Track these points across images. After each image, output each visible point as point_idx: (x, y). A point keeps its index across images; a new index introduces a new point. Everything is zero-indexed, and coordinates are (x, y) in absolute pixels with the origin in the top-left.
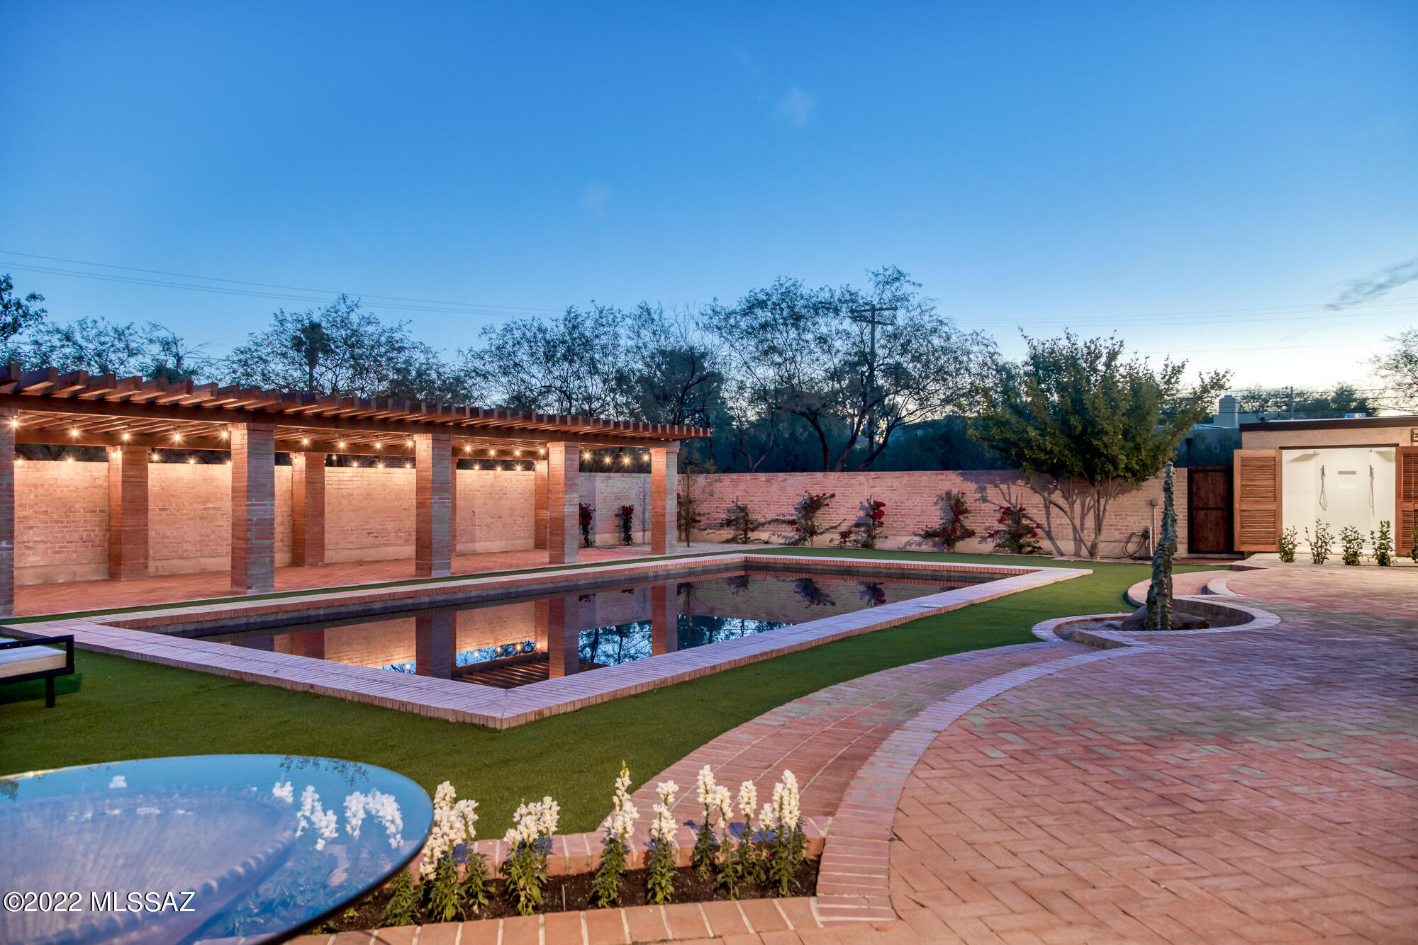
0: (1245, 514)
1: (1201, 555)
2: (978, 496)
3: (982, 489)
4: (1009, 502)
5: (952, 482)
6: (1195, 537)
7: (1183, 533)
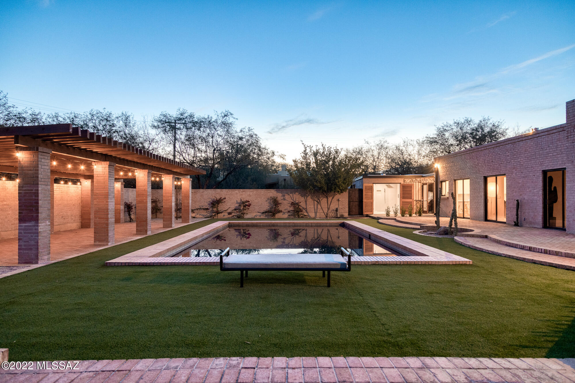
0: (366, 203)
1: (352, 216)
2: (282, 198)
3: (284, 196)
4: (293, 200)
5: (272, 193)
6: (350, 211)
7: (347, 209)
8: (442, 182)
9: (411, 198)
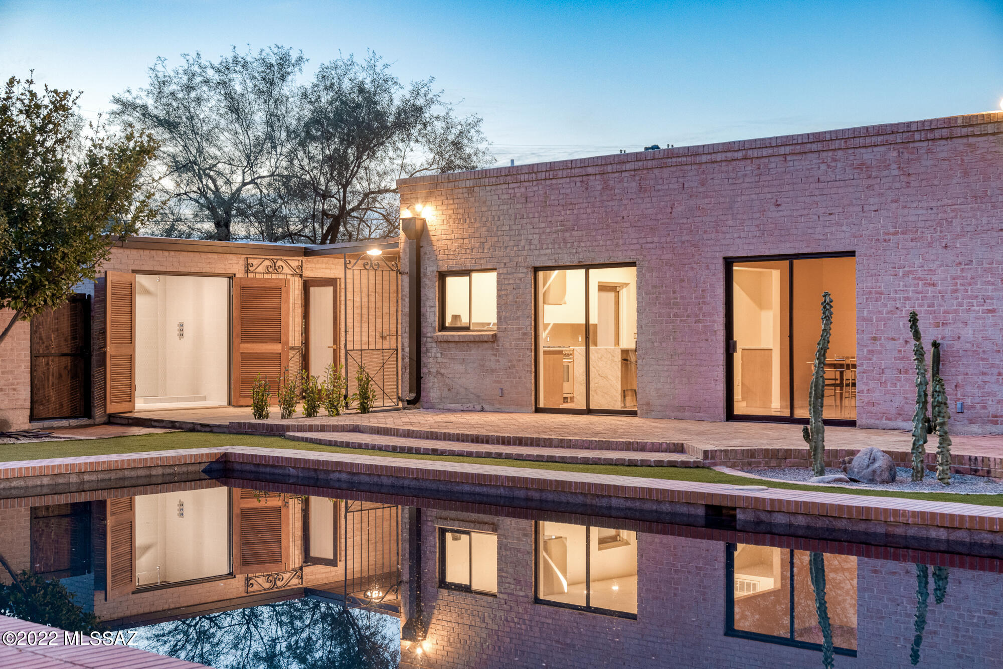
6: (36, 399)
7: (24, 393)
8: (442, 276)
9: (278, 340)
